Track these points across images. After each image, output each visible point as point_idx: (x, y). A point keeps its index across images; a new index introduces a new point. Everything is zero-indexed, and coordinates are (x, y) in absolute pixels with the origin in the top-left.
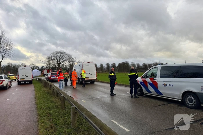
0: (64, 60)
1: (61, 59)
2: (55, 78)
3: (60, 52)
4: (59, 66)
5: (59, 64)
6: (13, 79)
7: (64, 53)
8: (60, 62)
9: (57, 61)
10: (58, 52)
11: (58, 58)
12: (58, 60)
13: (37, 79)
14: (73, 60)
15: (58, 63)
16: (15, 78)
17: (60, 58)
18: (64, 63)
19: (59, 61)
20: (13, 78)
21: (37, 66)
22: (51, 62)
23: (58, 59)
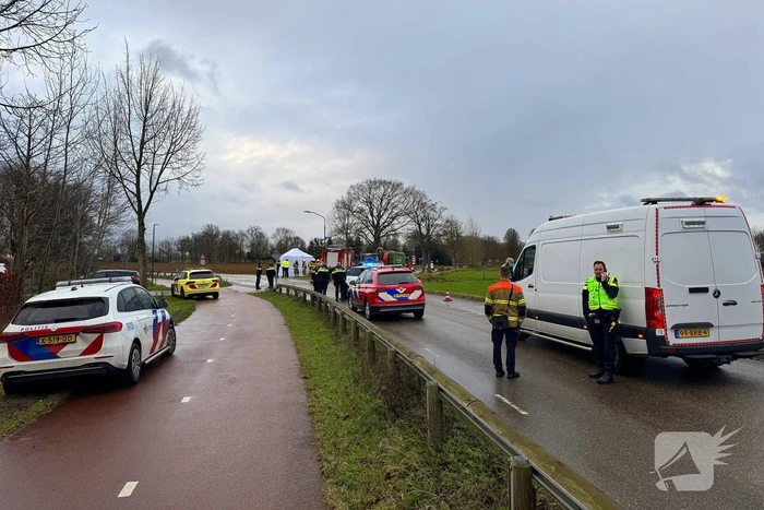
0: (397, 215)
1: (386, 209)
2: (400, 300)
3: (383, 183)
4: (377, 238)
5: (377, 228)
6: (208, 289)
7: (398, 185)
8: (382, 221)
9: (370, 218)
10: (375, 182)
11: (376, 203)
12: (375, 213)
13: (305, 296)
14: (432, 213)
15: (373, 226)
16: (214, 285)
17: (384, 204)
18: (396, 227)
19: (379, 217)
20: (207, 285)
21: (298, 238)
22: (351, 220)
23: (375, 211)
